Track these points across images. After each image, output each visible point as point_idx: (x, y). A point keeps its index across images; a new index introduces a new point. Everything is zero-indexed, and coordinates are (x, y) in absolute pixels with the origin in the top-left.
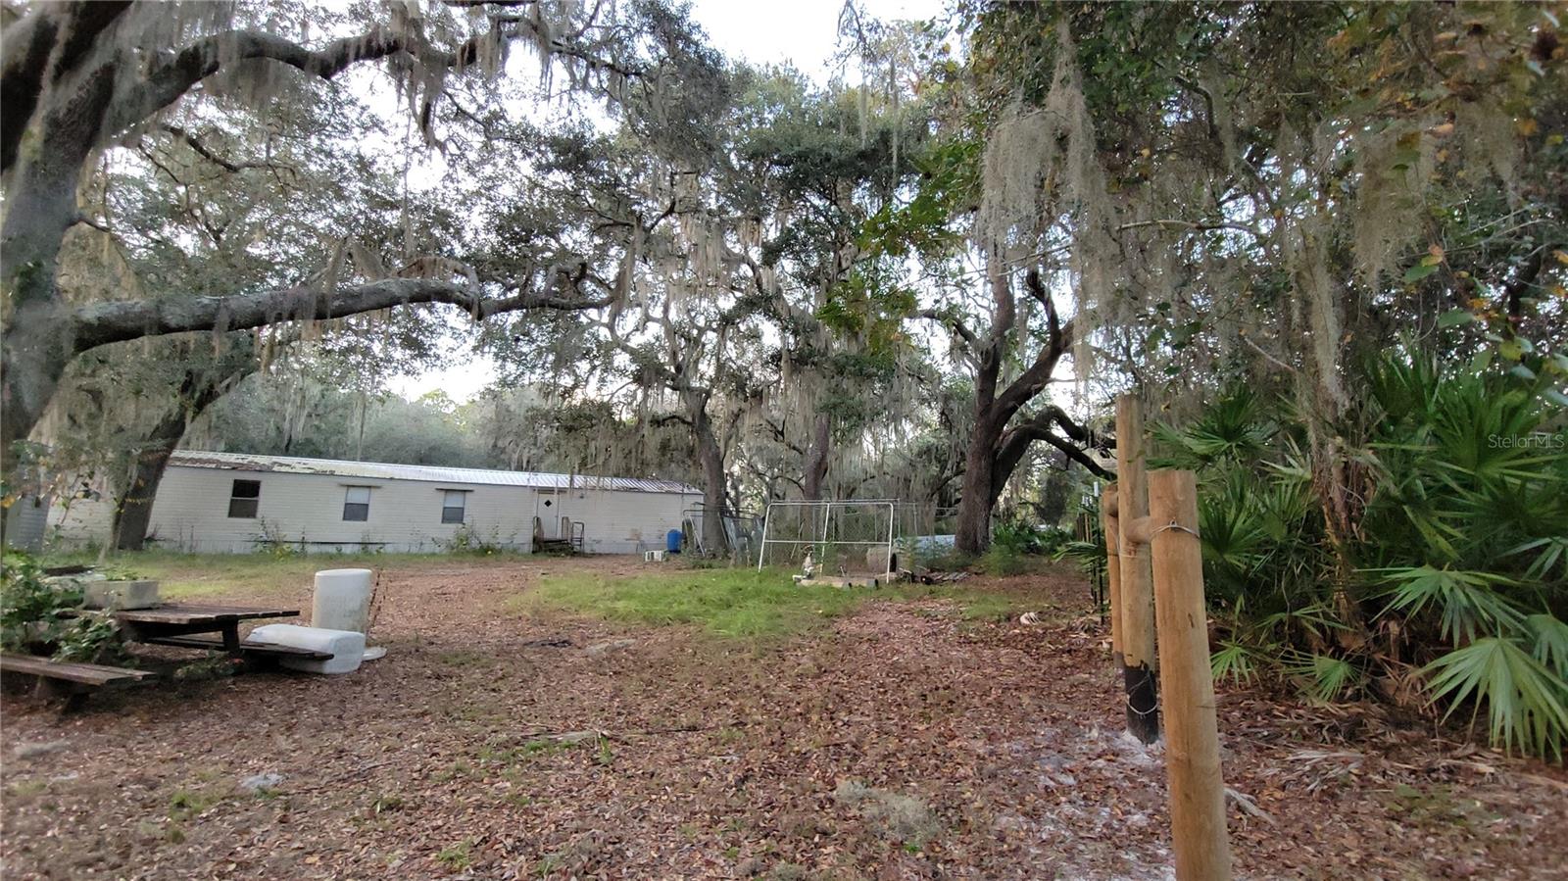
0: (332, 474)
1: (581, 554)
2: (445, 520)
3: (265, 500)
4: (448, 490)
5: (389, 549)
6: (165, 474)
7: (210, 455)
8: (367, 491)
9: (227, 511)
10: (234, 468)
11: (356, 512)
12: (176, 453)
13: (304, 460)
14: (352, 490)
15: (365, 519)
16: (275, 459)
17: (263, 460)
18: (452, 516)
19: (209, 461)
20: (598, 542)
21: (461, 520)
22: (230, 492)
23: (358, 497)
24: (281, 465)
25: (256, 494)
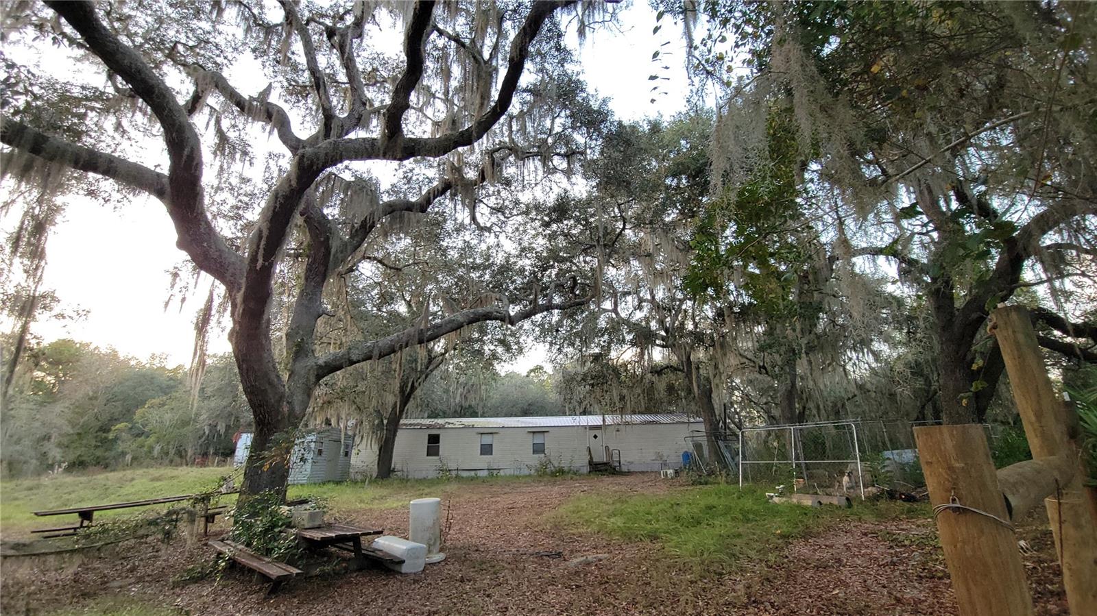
0: (473, 427)
1: (622, 473)
2: (534, 452)
3: (443, 445)
4: (535, 432)
5: (502, 473)
6: (398, 434)
7: (419, 421)
8: (491, 436)
9: (426, 453)
10: (428, 427)
11: (486, 450)
12: (402, 422)
13: (460, 419)
14: (483, 436)
15: (491, 454)
16: (447, 420)
17: (441, 421)
18: (538, 449)
19: (418, 424)
20: (632, 463)
21: (543, 452)
22: (427, 441)
23: (487, 440)
24: (449, 423)
25: (438, 442)
